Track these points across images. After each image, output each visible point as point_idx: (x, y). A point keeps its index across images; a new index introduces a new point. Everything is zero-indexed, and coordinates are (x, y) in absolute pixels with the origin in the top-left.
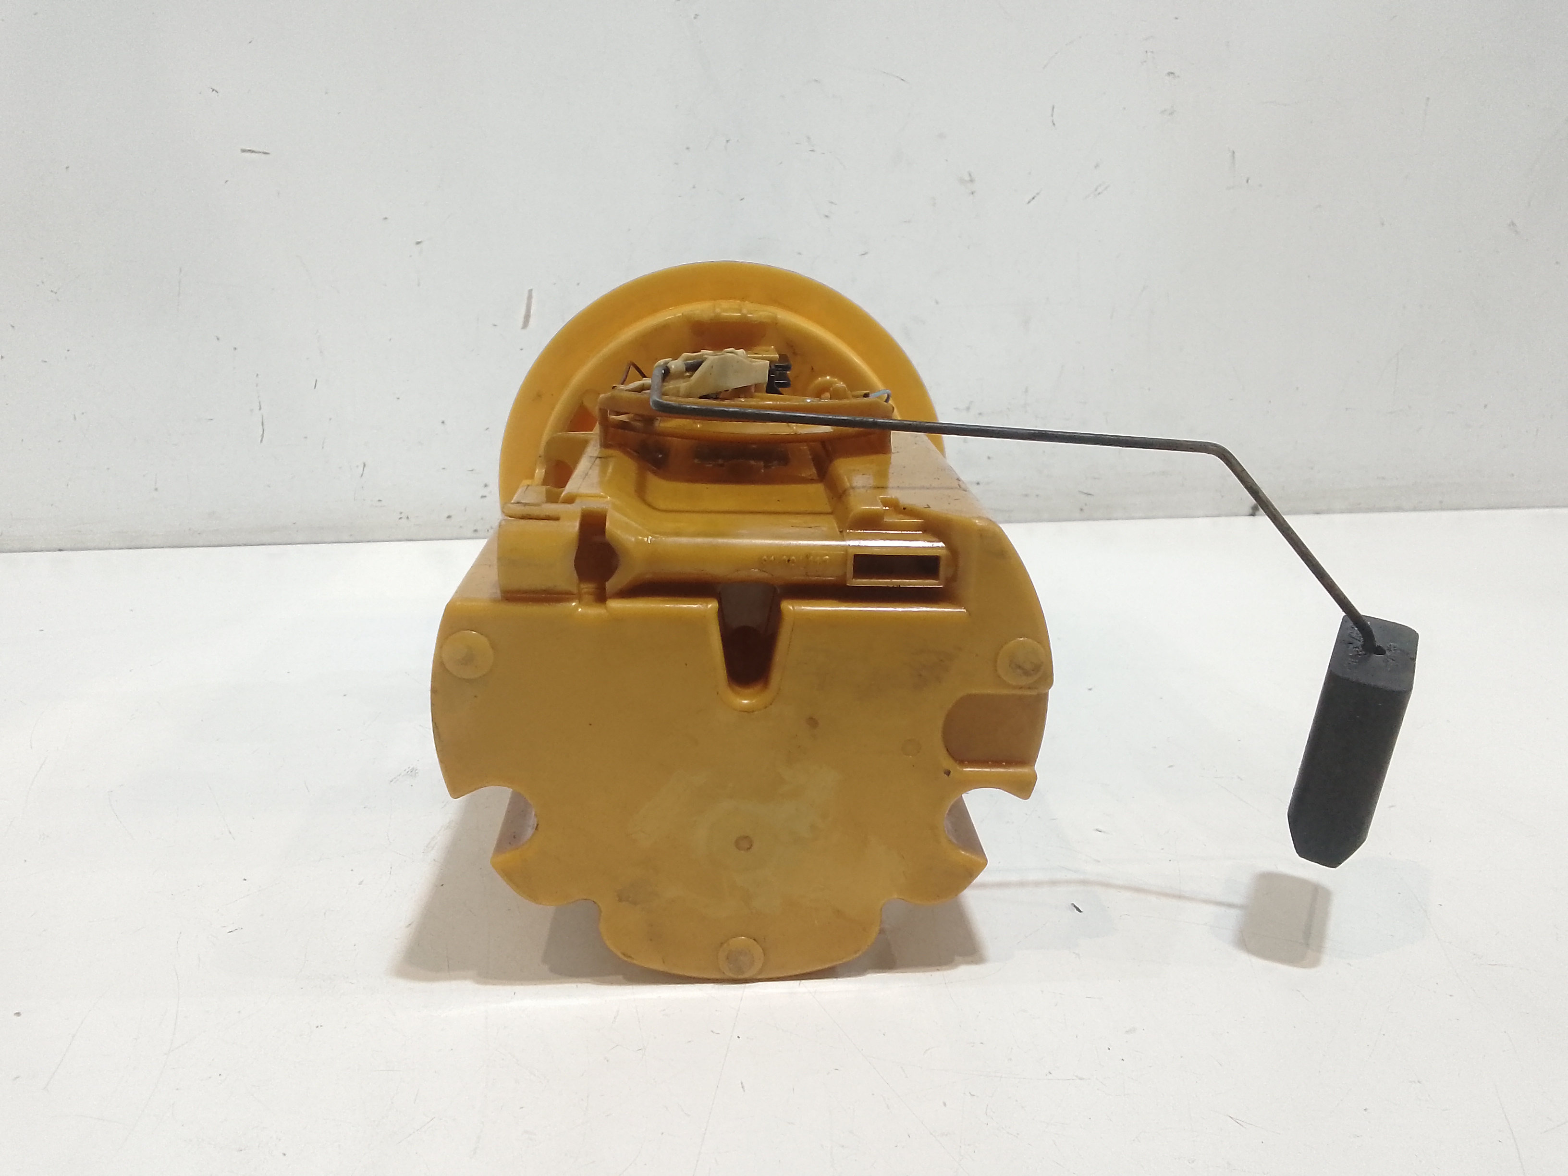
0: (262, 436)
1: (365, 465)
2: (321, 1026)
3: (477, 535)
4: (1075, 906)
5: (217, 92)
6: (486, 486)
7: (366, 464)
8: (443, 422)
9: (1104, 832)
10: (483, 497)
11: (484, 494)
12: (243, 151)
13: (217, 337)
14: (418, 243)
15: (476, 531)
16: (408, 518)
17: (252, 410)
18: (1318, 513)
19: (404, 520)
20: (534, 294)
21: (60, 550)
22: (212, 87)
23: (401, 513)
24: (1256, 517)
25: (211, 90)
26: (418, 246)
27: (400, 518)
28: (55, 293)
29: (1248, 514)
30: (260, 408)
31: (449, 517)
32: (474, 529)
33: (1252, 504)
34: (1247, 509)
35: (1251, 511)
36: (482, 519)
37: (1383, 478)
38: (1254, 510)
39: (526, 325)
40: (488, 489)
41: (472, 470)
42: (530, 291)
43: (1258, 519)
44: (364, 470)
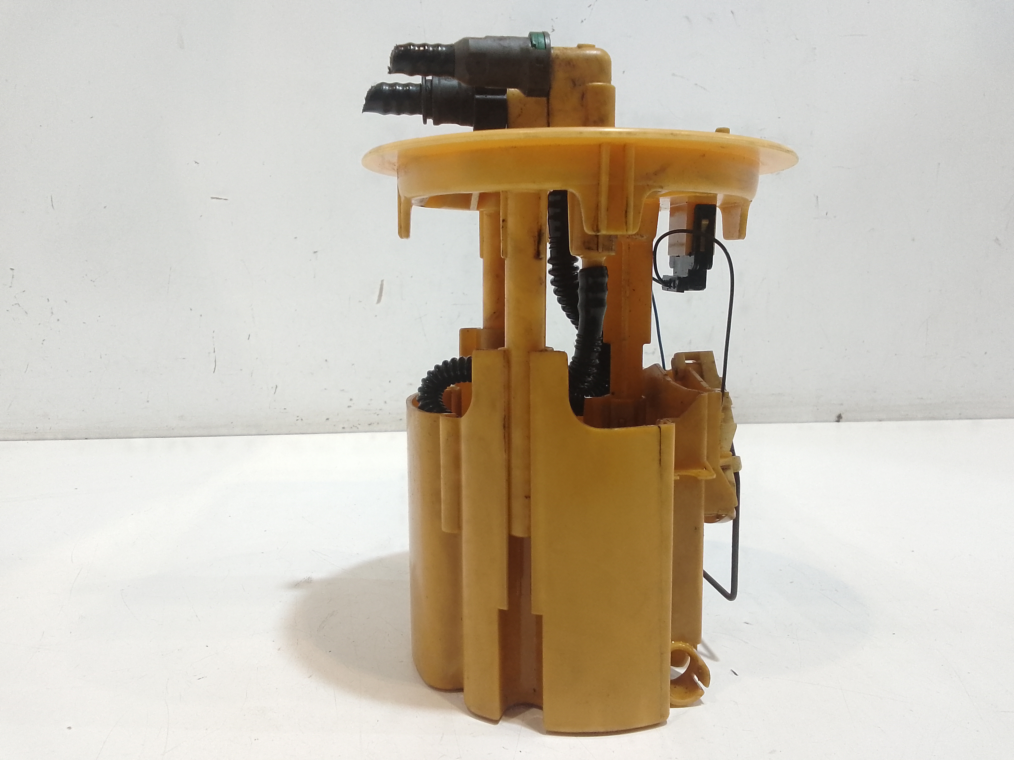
0: (215, 369)
2: (258, 739)
3: (346, 430)
5: (198, 163)
6: (351, 400)
7: (278, 386)
8: (326, 360)
9: (750, 624)
10: (349, 407)
11: (350, 405)
12: (212, 198)
13: (190, 308)
14: (315, 252)
15: (343, 428)
16: (302, 420)
19: (300, 421)
20: (384, 283)
21: (86, 439)
22: (195, 160)
23: (298, 417)
24: (840, 423)
25: (195, 162)
26: (315, 254)
27: (297, 420)
28: (94, 281)
29: (835, 421)
30: (214, 352)
31: (328, 419)
32: (343, 426)
33: (837, 414)
34: (834, 417)
35: (837, 419)
36: (348, 420)
37: (922, 399)
38: (839, 418)
39: (379, 301)
40: (352, 402)
41: (343, 390)
42: (382, 281)
43: (842, 424)
44: (276, 389)
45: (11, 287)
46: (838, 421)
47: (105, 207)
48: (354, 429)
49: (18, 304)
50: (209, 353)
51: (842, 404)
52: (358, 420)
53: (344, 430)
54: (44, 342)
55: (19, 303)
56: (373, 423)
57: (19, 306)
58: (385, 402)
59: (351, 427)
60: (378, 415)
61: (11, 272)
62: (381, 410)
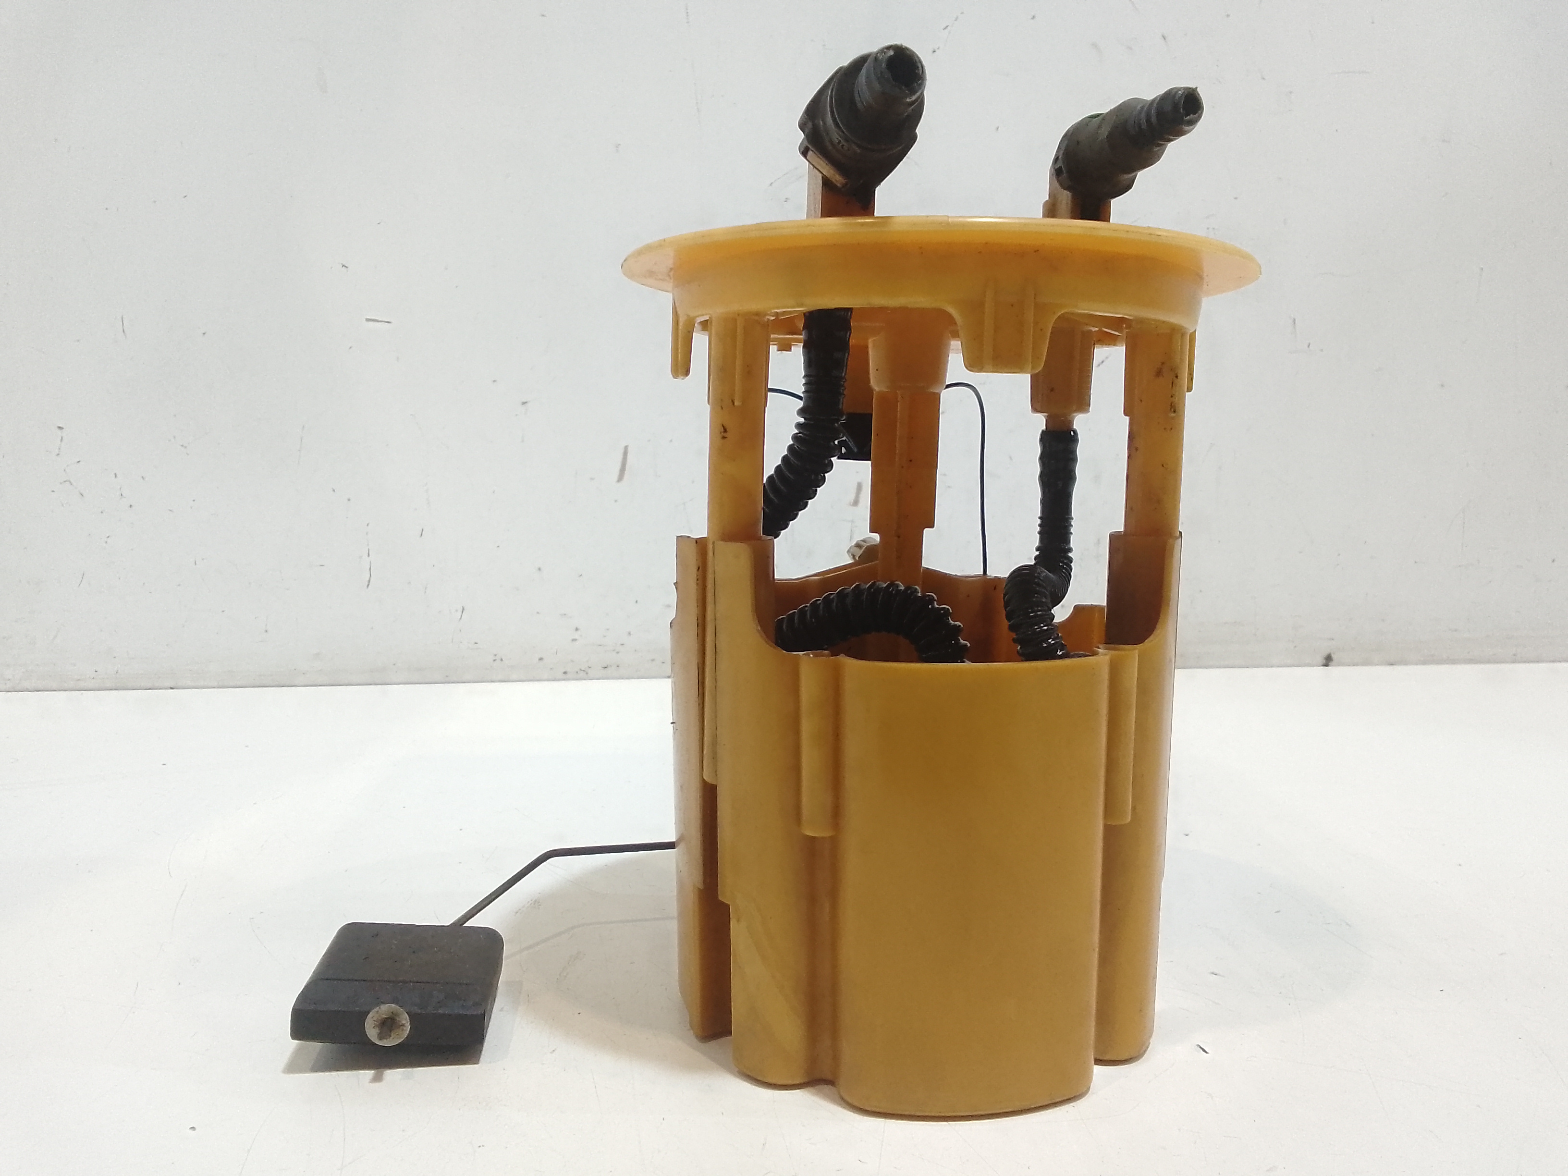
0: (369, 581)
1: (463, 609)
2: (483, 1146)
3: (568, 676)
4: (1201, 1047)
5: (347, 267)
6: (577, 629)
7: (465, 608)
8: (539, 569)
9: (1220, 975)
10: (574, 640)
11: (574, 637)
12: (368, 320)
13: (332, 488)
14: (524, 403)
15: (565, 673)
16: (502, 660)
17: (361, 557)
18: (1392, 664)
19: (498, 662)
20: (630, 450)
21: (171, 688)
22: (342, 263)
23: (495, 655)
24: (1329, 668)
25: (341, 266)
26: (523, 405)
27: (495, 660)
28: (186, 447)
29: (1321, 664)
30: (368, 555)
31: (541, 659)
32: (564, 671)
33: (1325, 654)
34: (1320, 659)
35: (1324, 662)
36: (572, 661)
37: (1456, 630)
38: (1328, 661)
39: (620, 478)
40: (579, 632)
41: (565, 615)
42: (626, 448)
43: (1332, 670)
44: (462, 613)
45: (58, 454)
46: (1326, 665)
47: (204, 334)
48: (583, 674)
49: (70, 481)
51: (1332, 639)
52: (588, 661)
53: (566, 676)
54: (109, 540)
55: (72, 481)
56: (611, 666)
57: (71, 484)
58: (629, 634)
59: (577, 672)
60: (618, 653)
61: (59, 432)
62: (622, 644)
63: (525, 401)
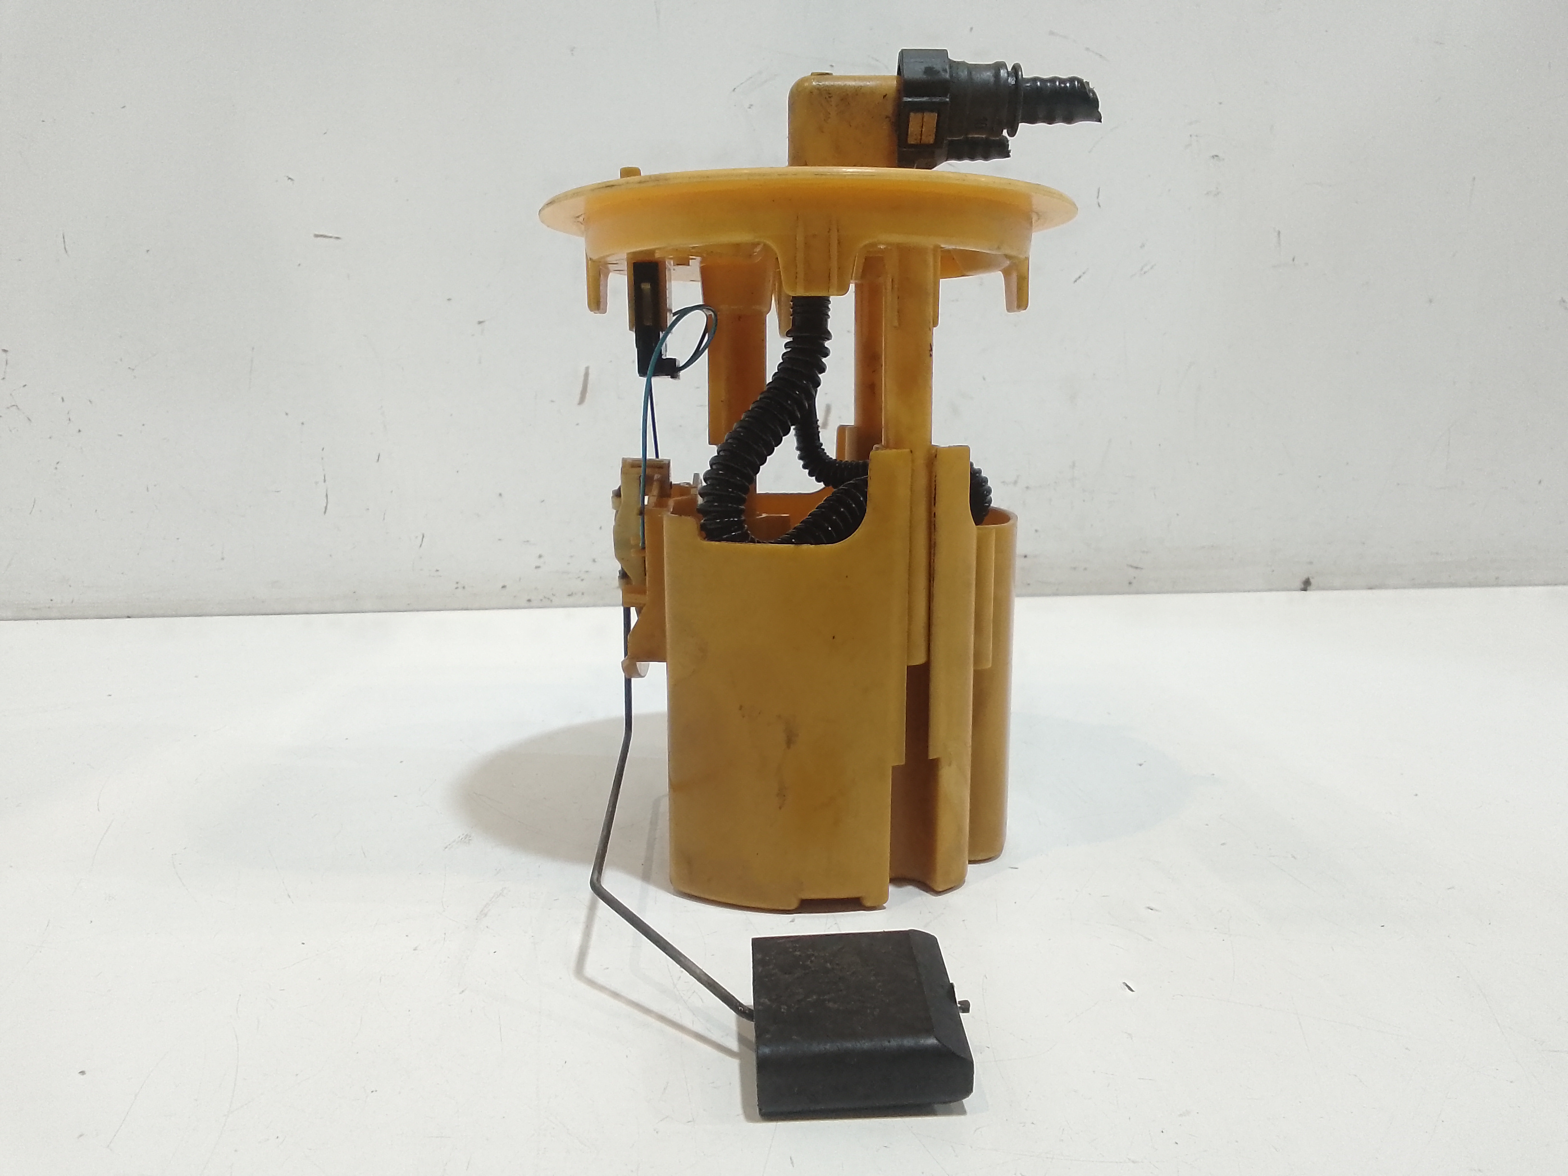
0: (326, 507)
1: (423, 536)
3: (532, 604)
4: (1127, 986)
5: (292, 180)
6: (540, 556)
7: (425, 535)
8: (500, 495)
9: (1157, 910)
10: (537, 567)
11: (538, 564)
12: (317, 236)
13: (285, 412)
14: (480, 323)
15: (529, 601)
16: (464, 588)
18: (1371, 588)
19: (460, 589)
20: (591, 371)
21: (129, 617)
22: (288, 176)
23: (457, 583)
24: (1308, 592)
25: (287, 179)
26: (480, 325)
27: (457, 588)
28: (133, 370)
29: (1300, 588)
30: (325, 481)
31: (504, 587)
32: (528, 598)
33: (1304, 578)
34: (1299, 584)
35: (1303, 586)
36: (536, 589)
37: (1437, 554)
38: (1306, 585)
39: (582, 400)
40: (542, 560)
41: (528, 541)
42: (587, 369)
43: (1310, 594)
44: (422, 540)
46: (1305, 590)
47: (148, 251)
48: (547, 602)
49: (17, 406)
50: (317, 483)
51: (1311, 563)
52: (552, 589)
53: (529, 604)
54: (58, 466)
55: (18, 404)
56: (576, 594)
57: (18, 409)
58: (594, 561)
59: (541, 600)
60: (582, 580)
61: (4, 355)
62: (587, 572)
63: (481, 320)
